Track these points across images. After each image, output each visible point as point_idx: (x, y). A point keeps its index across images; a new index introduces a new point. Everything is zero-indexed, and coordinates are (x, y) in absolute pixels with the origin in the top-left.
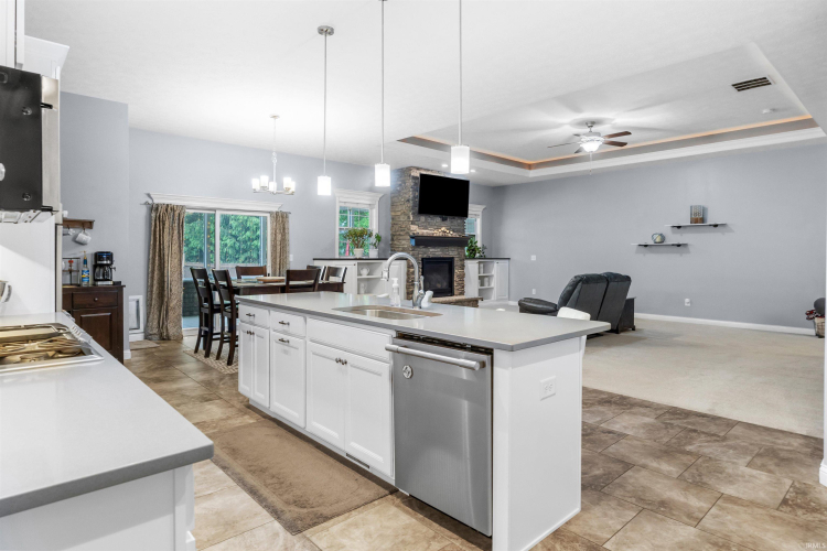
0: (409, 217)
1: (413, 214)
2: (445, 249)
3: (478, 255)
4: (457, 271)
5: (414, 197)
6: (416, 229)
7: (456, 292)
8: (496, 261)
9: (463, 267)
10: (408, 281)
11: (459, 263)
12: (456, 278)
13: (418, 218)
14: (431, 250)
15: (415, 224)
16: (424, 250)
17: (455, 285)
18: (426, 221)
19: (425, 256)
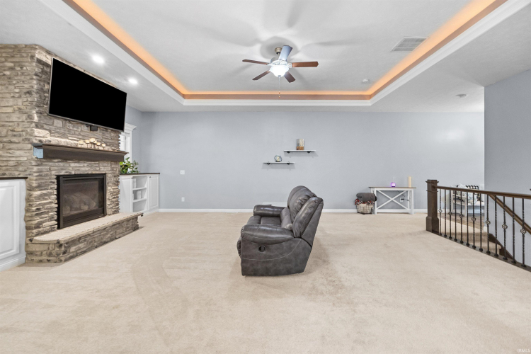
0: (30, 117)
1: (39, 113)
2: (95, 164)
3: (129, 170)
4: (110, 189)
5: (41, 90)
6: (43, 135)
7: (109, 211)
8: (149, 176)
9: (117, 183)
10: (27, 210)
11: (113, 179)
12: (108, 196)
13: (50, 122)
14: (73, 165)
15: (42, 128)
16: (61, 164)
17: (108, 202)
18: (64, 126)
19: (63, 173)
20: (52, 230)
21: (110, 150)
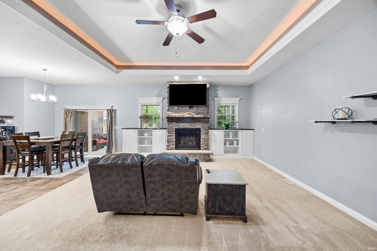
2: (193, 124)
4: (203, 136)
6: (170, 114)
7: (202, 147)
8: (241, 131)
11: (205, 132)
13: (173, 108)
14: (182, 124)
15: (170, 111)
16: (176, 124)
17: (201, 143)
18: (178, 109)
19: (177, 127)
20: (172, 149)
21: (202, 116)
